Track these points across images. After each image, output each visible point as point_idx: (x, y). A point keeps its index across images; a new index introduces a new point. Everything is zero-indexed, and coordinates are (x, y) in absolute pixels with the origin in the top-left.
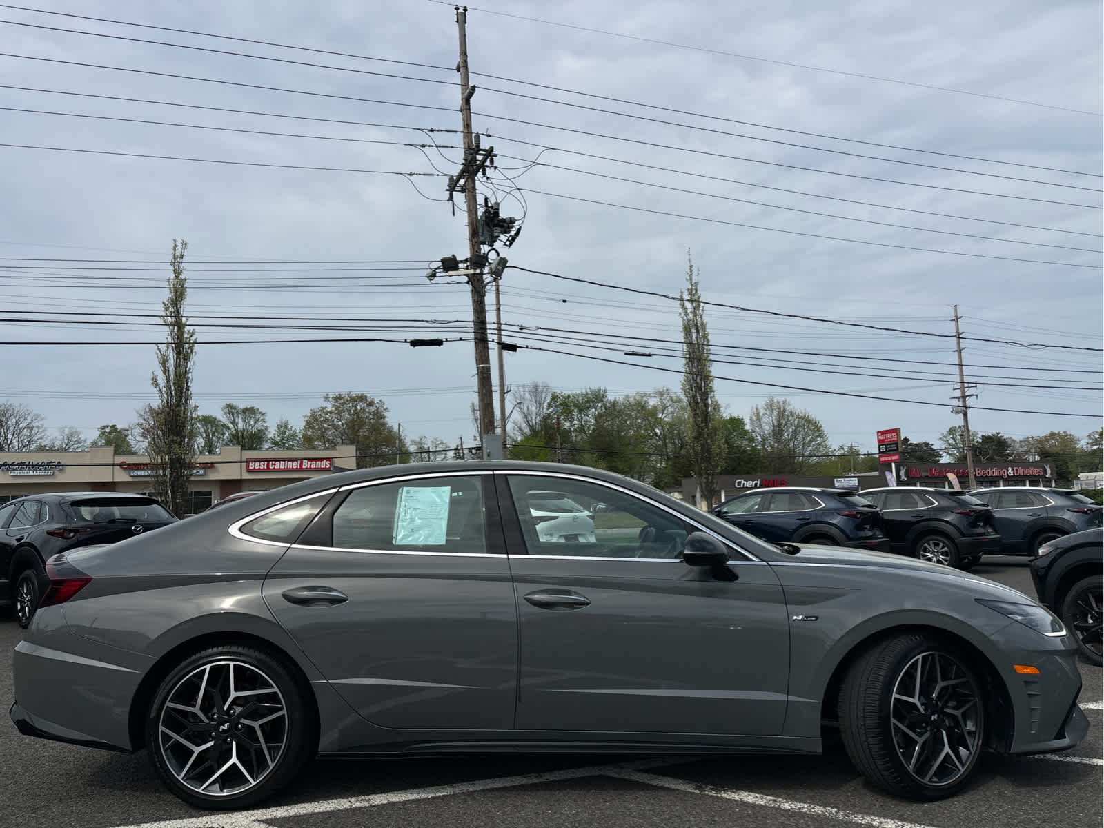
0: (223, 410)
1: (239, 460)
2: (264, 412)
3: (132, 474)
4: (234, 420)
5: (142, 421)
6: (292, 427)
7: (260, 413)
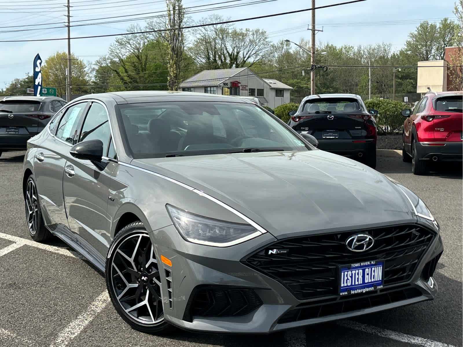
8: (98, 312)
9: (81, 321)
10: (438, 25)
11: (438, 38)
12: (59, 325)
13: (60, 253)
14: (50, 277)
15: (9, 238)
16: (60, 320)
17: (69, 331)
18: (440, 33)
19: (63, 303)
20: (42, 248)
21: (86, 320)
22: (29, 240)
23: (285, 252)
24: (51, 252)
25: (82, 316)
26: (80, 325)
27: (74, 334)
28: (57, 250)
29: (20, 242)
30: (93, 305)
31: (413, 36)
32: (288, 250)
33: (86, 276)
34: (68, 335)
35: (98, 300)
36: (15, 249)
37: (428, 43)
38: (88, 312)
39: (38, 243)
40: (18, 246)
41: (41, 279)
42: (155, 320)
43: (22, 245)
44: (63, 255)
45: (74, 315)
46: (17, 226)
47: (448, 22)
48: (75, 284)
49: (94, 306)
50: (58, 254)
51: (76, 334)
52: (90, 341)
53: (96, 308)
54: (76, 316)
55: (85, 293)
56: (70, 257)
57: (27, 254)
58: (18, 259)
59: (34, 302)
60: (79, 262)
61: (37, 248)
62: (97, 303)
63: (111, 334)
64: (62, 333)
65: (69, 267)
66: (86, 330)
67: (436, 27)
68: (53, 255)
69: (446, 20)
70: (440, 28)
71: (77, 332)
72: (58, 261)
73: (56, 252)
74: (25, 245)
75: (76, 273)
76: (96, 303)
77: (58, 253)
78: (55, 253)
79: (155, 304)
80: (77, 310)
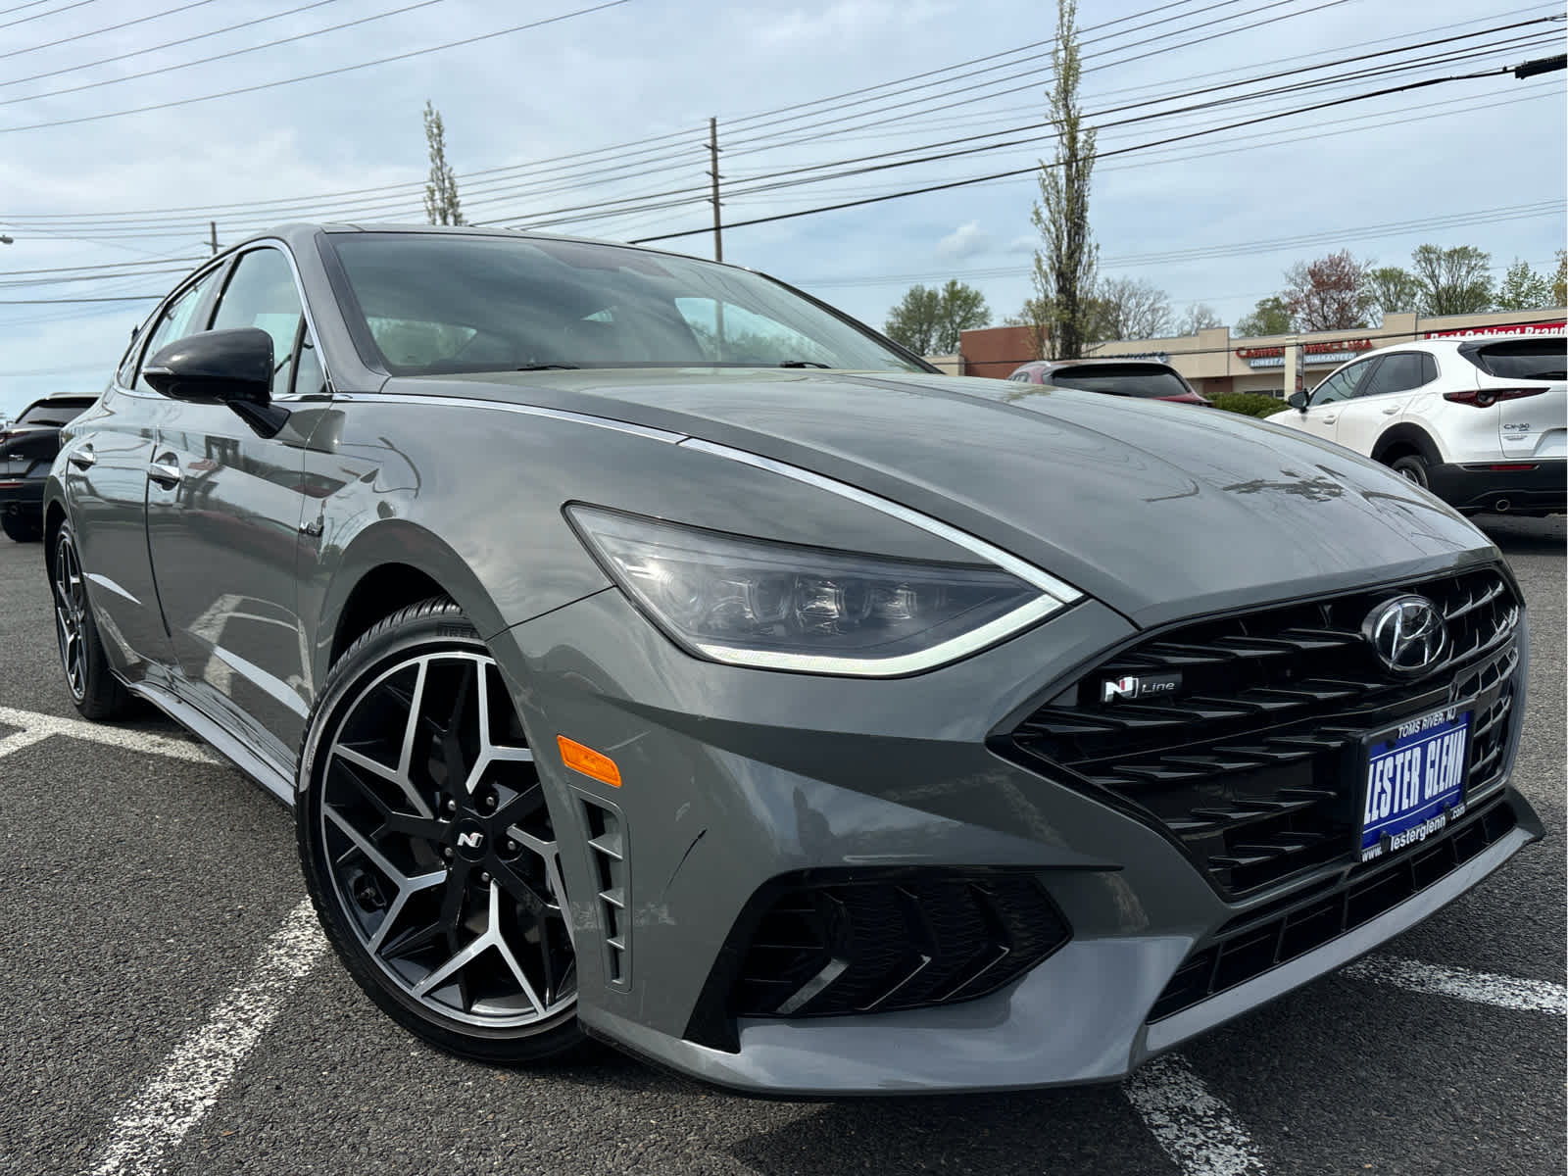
0: (1415, 258)
1: (1414, 331)
2: (1484, 253)
3: (1252, 365)
4: (1433, 272)
5: (1293, 287)
6: (1535, 273)
7: (1479, 255)
8: (300, 978)
9: (226, 1032)
10: (941, 294)
11: (941, 318)
12: (123, 1068)
13: (168, 754)
14: (119, 841)
15: (7, 718)
16: (131, 1032)
17: (166, 1099)
18: (945, 308)
19: (155, 944)
20: (111, 742)
21: (248, 1023)
22: (71, 721)
23: (1170, 686)
24: (136, 752)
25: (230, 1003)
26: (216, 1056)
27: (188, 1112)
28: (159, 745)
29: (40, 727)
30: (279, 948)
31: (896, 313)
32: (1179, 677)
33: (255, 827)
34: (160, 1121)
35: (298, 919)
36: (15, 749)
37: (925, 327)
38: (258, 980)
39: (99, 728)
40: (31, 740)
41: (82, 850)
42: (545, 1007)
43: (42, 737)
44: (178, 758)
45: (196, 1003)
46: (42, 683)
47: (959, 286)
48: (209, 861)
49: (282, 951)
50: (162, 757)
51: (198, 1109)
52: (263, 1154)
53: (290, 956)
54: (204, 1007)
55: (244, 897)
56: (199, 764)
57: (55, 764)
58: (20, 780)
59: (34, 953)
60: (230, 779)
61: (93, 744)
62: (292, 935)
63: (362, 1096)
64: (131, 1111)
65: (194, 798)
66: (246, 1081)
67: (936, 296)
68: (144, 761)
69: (954, 284)
70: (944, 298)
71: (203, 1096)
72: (156, 781)
73: (156, 750)
74: (56, 735)
75: (217, 818)
76: (289, 936)
77: (159, 755)
78: (152, 755)
79: (533, 935)
80: (212, 977)
